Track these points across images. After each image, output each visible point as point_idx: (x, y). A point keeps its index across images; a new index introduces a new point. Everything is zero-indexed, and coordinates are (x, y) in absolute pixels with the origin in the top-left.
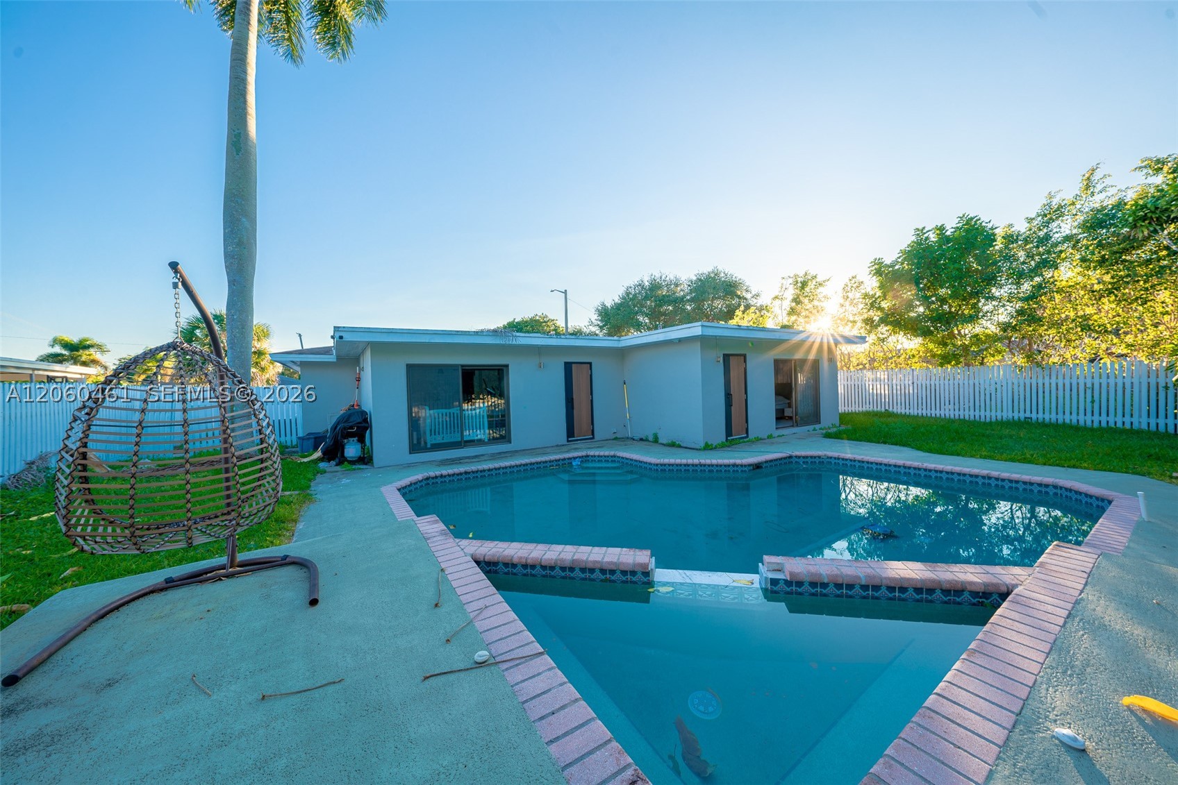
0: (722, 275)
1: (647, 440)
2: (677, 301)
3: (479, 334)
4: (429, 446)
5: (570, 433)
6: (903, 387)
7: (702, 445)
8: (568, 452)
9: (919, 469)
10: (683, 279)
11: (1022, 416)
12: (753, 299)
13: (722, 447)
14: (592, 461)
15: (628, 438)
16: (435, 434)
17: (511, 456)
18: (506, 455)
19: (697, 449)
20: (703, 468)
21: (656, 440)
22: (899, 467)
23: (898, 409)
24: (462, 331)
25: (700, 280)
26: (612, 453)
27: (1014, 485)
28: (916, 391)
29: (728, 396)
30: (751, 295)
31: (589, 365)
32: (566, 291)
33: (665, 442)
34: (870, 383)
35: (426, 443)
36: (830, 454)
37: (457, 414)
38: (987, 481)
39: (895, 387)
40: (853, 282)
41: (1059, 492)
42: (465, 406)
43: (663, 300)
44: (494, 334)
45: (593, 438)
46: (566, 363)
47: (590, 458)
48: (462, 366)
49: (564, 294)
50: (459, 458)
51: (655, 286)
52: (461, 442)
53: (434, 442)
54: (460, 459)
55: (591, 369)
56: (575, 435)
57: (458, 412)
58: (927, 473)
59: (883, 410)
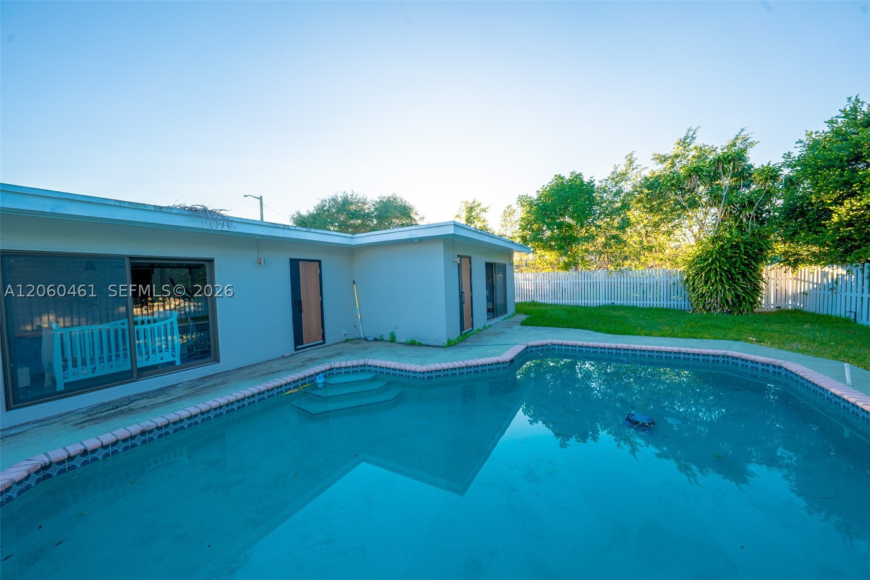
0: (399, 200)
1: (382, 340)
2: (367, 216)
3: (165, 210)
4: (60, 387)
5: (298, 339)
6: (543, 284)
7: (446, 343)
8: (303, 366)
9: (628, 350)
10: (368, 200)
11: (610, 302)
12: (420, 221)
13: (460, 342)
14: (337, 373)
15: (360, 339)
16: (75, 365)
17: (222, 383)
18: (214, 381)
19: (441, 347)
20: (469, 370)
21: (393, 340)
22: (612, 349)
23: (539, 300)
24: (130, 203)
25: (382, 202)
26: (361, 362)
27: (696, 357)
28: (551, 287)
29: (461, 294)
30: (419, 218)
31: (318, 263)
32: (261, 197)
33: (403, 341)
34: (522, 282)
35: (54, 381)
36: (555, 341)
37: (123, 330)
38: (677, 356)
39: (538, 285)
40: (509, 209)
41: (726, 359)
42: (137, 311)
43: (355, 215)
44: (190, 213)
45: (324, 342)
46: (292, 260)
47: (335, 371)
48: (131, 258)
49: (259, 200)
50: (129, 398)
51: (346, 202)
52: (131, 371)
53: (72, 379)
54: (130, 400)
55: (320, 267)
56: (304, 342)
57: (126, 327)
58: (634, 352)
59: (531, 300)
